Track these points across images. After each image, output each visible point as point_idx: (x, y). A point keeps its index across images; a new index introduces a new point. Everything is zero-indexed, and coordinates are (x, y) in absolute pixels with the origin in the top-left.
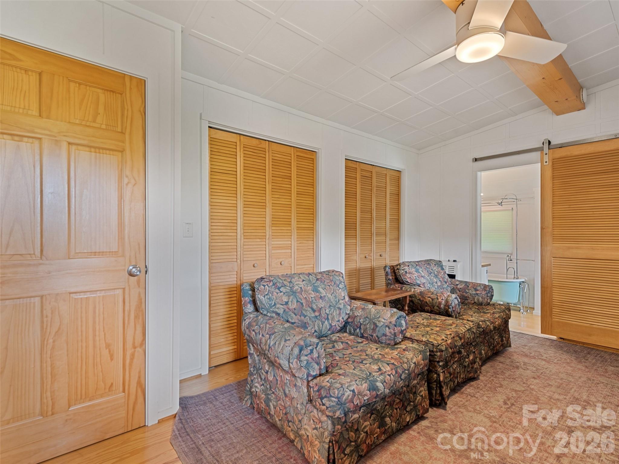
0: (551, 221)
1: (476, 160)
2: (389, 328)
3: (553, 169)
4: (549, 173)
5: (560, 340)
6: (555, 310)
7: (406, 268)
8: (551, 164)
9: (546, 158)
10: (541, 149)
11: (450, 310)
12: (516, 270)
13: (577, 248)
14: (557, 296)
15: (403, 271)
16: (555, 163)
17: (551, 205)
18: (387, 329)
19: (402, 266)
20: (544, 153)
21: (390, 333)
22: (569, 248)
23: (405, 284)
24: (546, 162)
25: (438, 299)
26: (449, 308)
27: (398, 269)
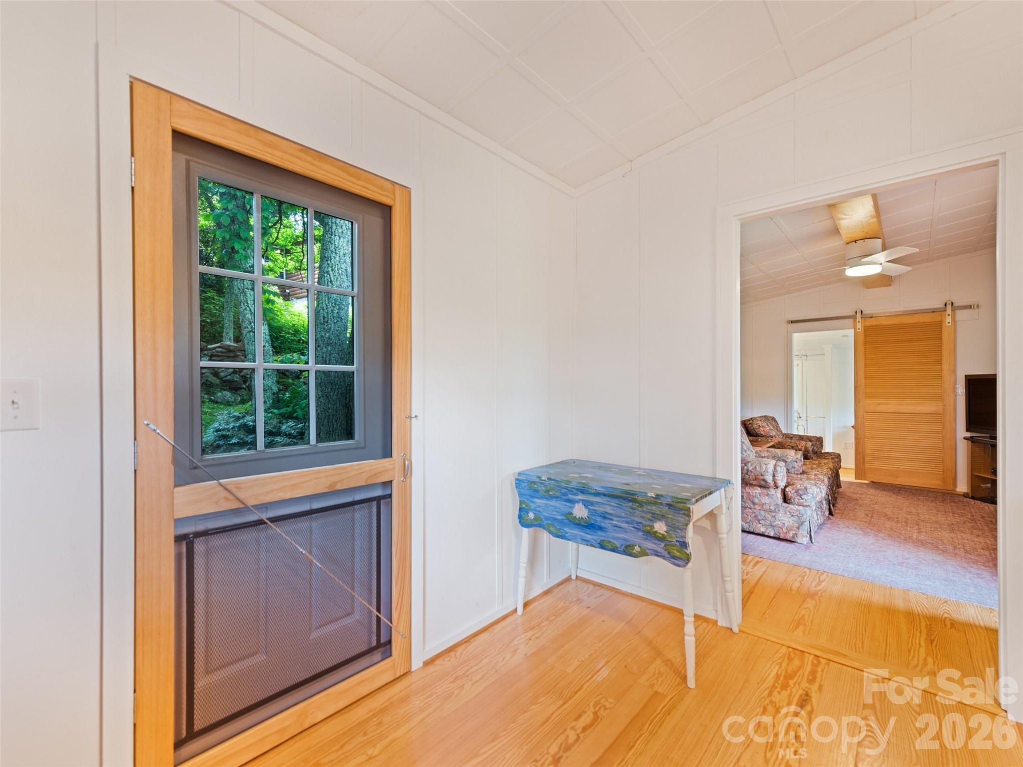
0: (864, 380)
1: (792, 322)
2: (797, 462)
3: (866, 335)
4: (861, 338)
5: (872, 483)
6: (868, 458)
7: (759, 422)
8: (863, 331)
9: (859, 326)
10: (853, 317)
11: (809, 455)
12: (806, 428)
13: (886, 404)
14: (869, 447)
15: (756, 426)
16: (868, 330)
17: (863, 366)
18: (795, 463)
19: (755, 421)
20: (857, 321)
21: (798, 466)
22: (879, 404)
23: (759, 436)
24: (859, 329)
25: (797, 446)
26: (808, 453)
27: (750, 424)
